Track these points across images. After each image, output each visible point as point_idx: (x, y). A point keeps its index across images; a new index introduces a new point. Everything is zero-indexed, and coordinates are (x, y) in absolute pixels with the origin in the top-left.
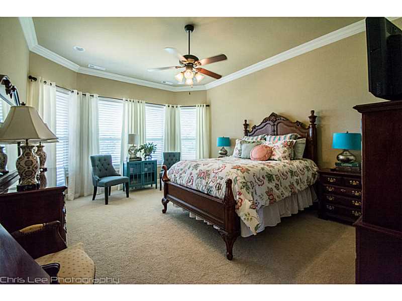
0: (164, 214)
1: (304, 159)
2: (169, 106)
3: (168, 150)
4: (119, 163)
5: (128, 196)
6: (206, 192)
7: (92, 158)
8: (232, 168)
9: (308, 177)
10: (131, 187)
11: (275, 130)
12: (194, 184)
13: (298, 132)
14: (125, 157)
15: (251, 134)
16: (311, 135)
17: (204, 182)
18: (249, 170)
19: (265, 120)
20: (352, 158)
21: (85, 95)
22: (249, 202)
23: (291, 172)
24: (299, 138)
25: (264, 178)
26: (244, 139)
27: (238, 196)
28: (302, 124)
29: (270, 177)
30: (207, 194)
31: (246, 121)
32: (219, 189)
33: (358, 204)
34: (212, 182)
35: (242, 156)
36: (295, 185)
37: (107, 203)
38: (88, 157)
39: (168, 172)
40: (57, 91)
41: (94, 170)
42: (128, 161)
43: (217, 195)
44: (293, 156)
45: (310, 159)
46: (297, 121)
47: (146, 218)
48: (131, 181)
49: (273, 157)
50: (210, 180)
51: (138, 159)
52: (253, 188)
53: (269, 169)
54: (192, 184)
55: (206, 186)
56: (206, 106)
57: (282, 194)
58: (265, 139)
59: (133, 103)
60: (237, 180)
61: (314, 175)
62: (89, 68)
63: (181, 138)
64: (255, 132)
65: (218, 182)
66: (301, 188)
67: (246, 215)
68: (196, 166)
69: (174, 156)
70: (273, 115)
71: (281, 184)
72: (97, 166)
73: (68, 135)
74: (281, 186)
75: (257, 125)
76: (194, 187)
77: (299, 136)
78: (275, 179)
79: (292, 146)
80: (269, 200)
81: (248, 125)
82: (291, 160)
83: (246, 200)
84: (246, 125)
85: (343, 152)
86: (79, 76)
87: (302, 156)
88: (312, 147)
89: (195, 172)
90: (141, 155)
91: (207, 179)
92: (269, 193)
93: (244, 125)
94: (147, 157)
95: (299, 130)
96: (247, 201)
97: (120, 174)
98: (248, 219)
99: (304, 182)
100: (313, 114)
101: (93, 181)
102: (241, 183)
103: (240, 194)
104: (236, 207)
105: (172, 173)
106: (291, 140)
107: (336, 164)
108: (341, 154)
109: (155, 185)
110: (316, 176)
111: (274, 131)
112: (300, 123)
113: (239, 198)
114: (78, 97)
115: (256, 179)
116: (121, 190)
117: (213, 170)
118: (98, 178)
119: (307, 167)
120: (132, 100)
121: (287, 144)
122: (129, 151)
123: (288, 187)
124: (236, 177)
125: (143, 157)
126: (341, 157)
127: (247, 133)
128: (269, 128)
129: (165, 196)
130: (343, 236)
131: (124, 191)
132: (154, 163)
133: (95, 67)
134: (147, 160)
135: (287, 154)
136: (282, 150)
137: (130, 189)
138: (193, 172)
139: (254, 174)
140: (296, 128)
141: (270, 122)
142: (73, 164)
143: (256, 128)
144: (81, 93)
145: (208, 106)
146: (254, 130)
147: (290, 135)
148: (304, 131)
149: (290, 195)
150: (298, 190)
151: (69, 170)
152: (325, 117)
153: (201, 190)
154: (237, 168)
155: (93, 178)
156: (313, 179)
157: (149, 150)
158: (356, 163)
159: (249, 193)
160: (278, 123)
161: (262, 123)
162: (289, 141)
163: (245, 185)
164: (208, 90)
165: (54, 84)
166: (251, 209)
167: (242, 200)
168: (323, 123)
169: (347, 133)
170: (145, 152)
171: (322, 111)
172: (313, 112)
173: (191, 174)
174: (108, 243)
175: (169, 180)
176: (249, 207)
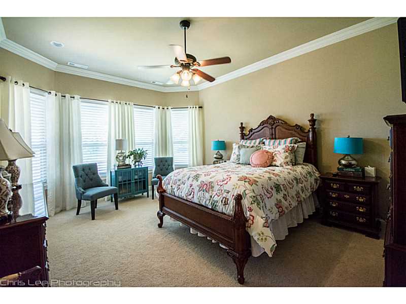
0: (160, 229)
1: (304, 163)
2: (159, 108)
3: (159, 155)
4: (106, 171)
5: (117, 208)
6: (210, 207)
7: (75, 168)
8: (239, 180)
9: (311, 183)
10: (119, 197)
11: (274, 133)
12: (195, 197)
13: (298, 135)
14: (113, 164)
15: (248, 137)
16: (311, 139)
17: (207, 195)
18: (257, 182)
19: (263, 123)
20: (353, 162)
21: (65, 96)
22: (262, 220)
23: (296, 179)
24: (299, 142)
25: (272, 189)
26: (241, 143)
27: (248, 213)
28: (301, 127)
29: (277, 188)
30: (212, 209)
31: (242, 124)
32: (226, 204)
33: (362, 210)
34: (216, 196)
35: (241, 162)
36: (301, 193)
37: (93, 218)
38: (70, 166)
39: (163, 182)
40: (31, 92)
41: (78, 181)
42: (116, 169)
43: (224, 211)
44: (294, 161)
45: (311, 163)
46: (296, 125)
47: (140, 235)
48: (119, 191)
49: (274, 163)
50: (215, 193)
51: (127, 167)
52: (262, 202)
53: (276, 178)
54: (193, 197)
55: (210, 200)
56: (199, 107)
57: (290, 205)
58: (264, 143)
59: (120, 105)
60: (246, 195)
61: (316, 180)
62: (69, 66)
63: (173, 141)
64: (252, 135)
65: (224, 195)
66: (306, 195)
67: (260, 235)
68: (196, 177)
69: (166, 161)
70: (271, 117)
71: (288, 193)
72: (81, 177)
73: (46, 141)
74: (289, 196)
75: (254, 129)
76: (196, 200)
77: (300, 140)
78: (283, 189)
79: (293, 151)
80: (278, 213)
81: (244, 127)
82: (293, 165)
83: (258, 217)
84: (242, 128)
85: (345, 156)
86: (57, 74)
87: (302, 160)
88: (313, 151)
89: (196, 184)
90: (130, 161)
91: (210, 192)
92: (278, 205)
93: (240, 128)
94: (137, 164)
95: (298, 133)
96: (260, 218)
97: (107, 183)
98: (262, 239)
99: (308, 189)
100: (313, 117)
101: (77, 194)
102: (251, 197)
103: (251, 210)
104: (247, 226)
105: (169, 184)
106: (292, 145)
107: (338, 168)
108: (343, 159)
109: (146, 193)
110: (318, 182)
111: (272, 135)
112: (299, 126)
113: (250, 215)
114: (56, 98)
115: (265, 191)
116: (108, 201)
117: (217, 182)
118: (82, 190)
119: (309, 173)
120: (119, 102)
121: (288, 149)
122: (117, 157)
123: (295, 197)
124: (245, 191)
125: (132, 164)
126: (343, 162)
127: (243, 137)
128: (267, 131)
129: (161, 209)
130: (350, 245)
131: (112, 201)
132: (145, 170)
133: (76, 65)
134: (137, 167)
135: (288, 159)
136: (283, 155)
137: (119, 199)
138: (193, 183)
139: (263, 185)
140: (295, 131)
141: (268, 125)
142: (52, 175)
143: (253, 131)
144: (59, 94)
145: (201, 107)
146: (251, 133)
147: (290, 139)
148: (303, 134)
149: (297, 204)
150: (304, 198)
151: (48, 181)
152: (324, 120)
153: (203, 204)
154: (244, 179)
155: (77, 190)
156: (315, 184)
157: (139, 156)
158: (359, 168)
159: (260, 208)
160: (276, 127)
161: (259, 126)
162: (291, 146)
163: (255, 200)
164: (201, 91)
165: (27, 85)
166: (264, 228)
167: (253, 218)
168: (323, 126)
169: (349, 137)
170: (135, 158)
171: (321, 114)
172: (312, 115)
173: (191, 186)
174: (99, 271)
175: (165, 191)
176: (262, 225)
